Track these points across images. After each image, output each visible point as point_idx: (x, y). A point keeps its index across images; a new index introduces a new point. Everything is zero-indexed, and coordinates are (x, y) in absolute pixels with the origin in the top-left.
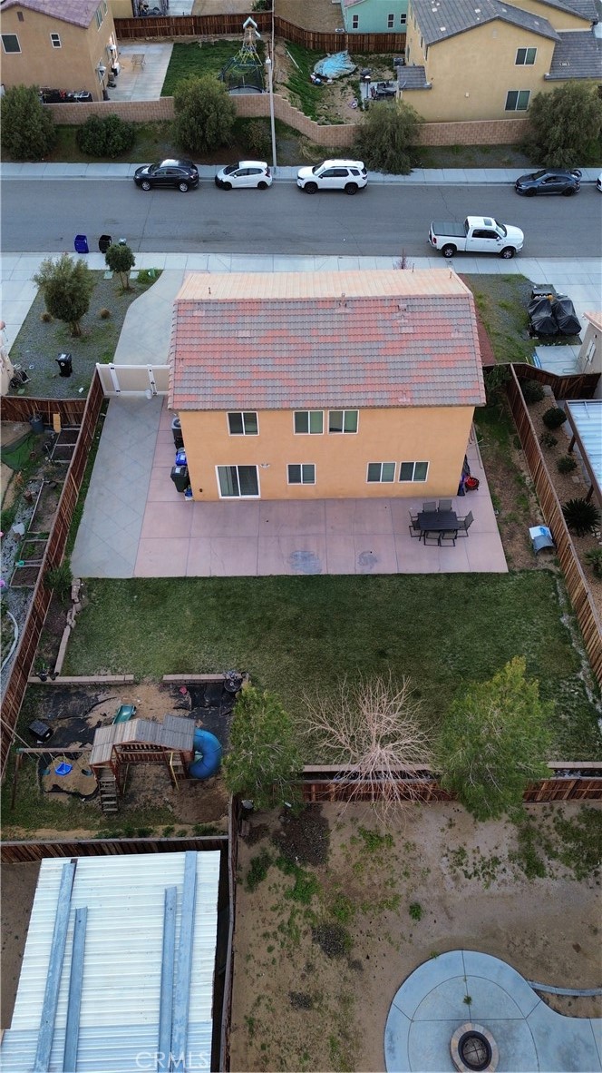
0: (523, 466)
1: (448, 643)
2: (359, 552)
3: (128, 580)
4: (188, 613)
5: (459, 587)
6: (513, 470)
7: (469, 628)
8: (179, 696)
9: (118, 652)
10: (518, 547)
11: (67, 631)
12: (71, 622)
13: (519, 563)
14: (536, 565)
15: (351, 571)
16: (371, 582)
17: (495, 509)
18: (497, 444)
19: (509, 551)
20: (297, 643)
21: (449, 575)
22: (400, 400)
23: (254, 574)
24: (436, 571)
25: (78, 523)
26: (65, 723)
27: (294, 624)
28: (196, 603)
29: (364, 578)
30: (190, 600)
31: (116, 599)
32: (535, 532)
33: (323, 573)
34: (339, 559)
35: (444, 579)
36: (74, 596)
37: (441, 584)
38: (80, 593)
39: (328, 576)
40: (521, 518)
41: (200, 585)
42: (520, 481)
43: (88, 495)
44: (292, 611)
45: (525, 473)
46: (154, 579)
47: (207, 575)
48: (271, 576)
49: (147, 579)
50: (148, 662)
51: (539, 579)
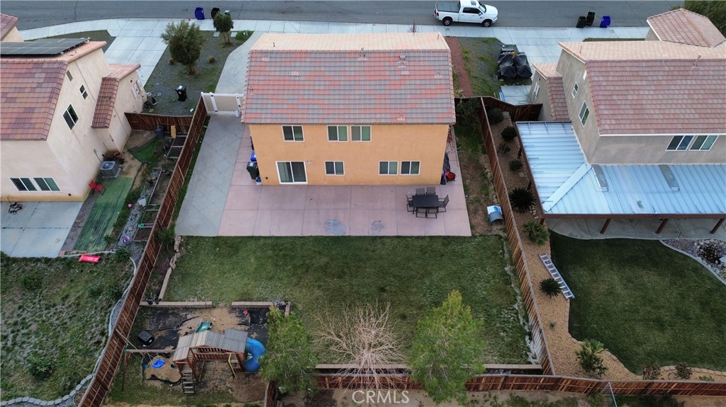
0: (487, 165)
1: (428, 283)
2: (372, 221)
3: (214, 237)
4: (252, 260)
5: (438, 246)
6: (479, 168)
7: (442, 273)
8: (242, 316)
9: (203, 286)
10: (479, 219)
11: (169, 271)
12: (173, 265)
13: (479, 230)
14: (491, 231)
15: (366, 234)
16: (379, 241)
17: (465, 194)
18: (470, 150)
19: (473, 222)
20: (325, 282)
21: (431, 237)
22: (398, 119)
23: (300, 235)
24: (423, 235)
25: (183, 199)
26: (163, 333)
27: (324, 269)
28: (259, 254)
29: (374, 238)
30: (254, 252)
31: (204, 250)
32: (491, 209)
33: (347, 235)
34: (358, 225)
35: (428, 240)
36: (176, 248)
37: (425, 243)
38: (180, 246)
39: (350, 237)
40: (482, 200)
41: (262, 241)
42: (484, 175)
43: (191, 180)
44: (324, 260)
45: (488, 170)
46: (232, 237)
47: (268, 235)
48: (311, 236)
49: (226, 237)
50: (222, 294)
51: (492, 241)
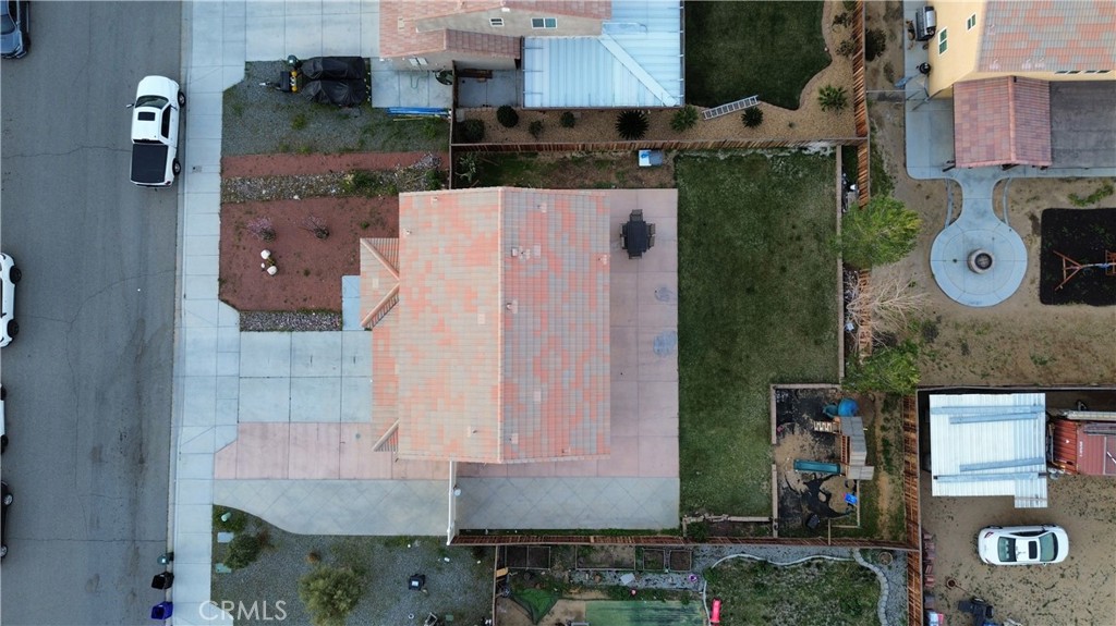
0: (559, 155)
1: (739, 243)
2: (656, 301)
3: (681, 481)
4: (713, 432)
5: (690, 227)
6: (563, 164)
7: (728, 226)
8: (784, 432)
9: (748, 479)
10: (652, 178)
11: (733, 519)
12: (724, 517)
13: (668, 179)
14: (669, 167)
15: (676, 308)
16: (685, 293)
18: (529, 172)
19: (656, 185)
20: (742, 351)
21: (680, 234)
22: (605, 263)
23: (677, 383)
24: (676, 243)
27: (726, 354)
28: (704, 426)
29: (681, 299)
30: (702, 432)
31: (700, 487)
32: (644, 162)
33: (676, 330)
35: (682, 238)
36: (700, 519)
37: (687, 242)
38: (694, 516)
39: (679, 326)
40: (620, 169)
41: (687, 425)
42: (577, 161)
43: (589, 528)
44: (712, 354)
45: (568, 155)
46: (680, 461)
47: (677, 420)
48: (679, 370)
49: (681, 467)
50: (758, 457)
